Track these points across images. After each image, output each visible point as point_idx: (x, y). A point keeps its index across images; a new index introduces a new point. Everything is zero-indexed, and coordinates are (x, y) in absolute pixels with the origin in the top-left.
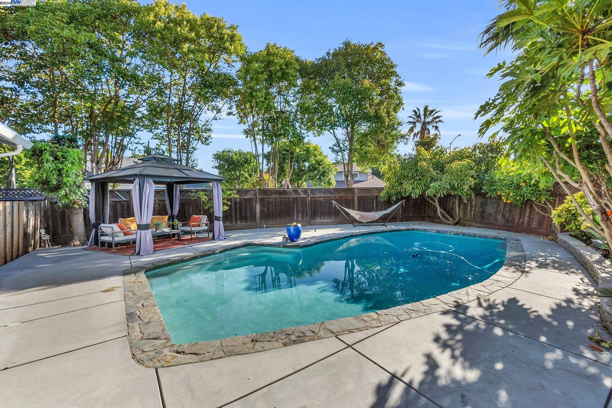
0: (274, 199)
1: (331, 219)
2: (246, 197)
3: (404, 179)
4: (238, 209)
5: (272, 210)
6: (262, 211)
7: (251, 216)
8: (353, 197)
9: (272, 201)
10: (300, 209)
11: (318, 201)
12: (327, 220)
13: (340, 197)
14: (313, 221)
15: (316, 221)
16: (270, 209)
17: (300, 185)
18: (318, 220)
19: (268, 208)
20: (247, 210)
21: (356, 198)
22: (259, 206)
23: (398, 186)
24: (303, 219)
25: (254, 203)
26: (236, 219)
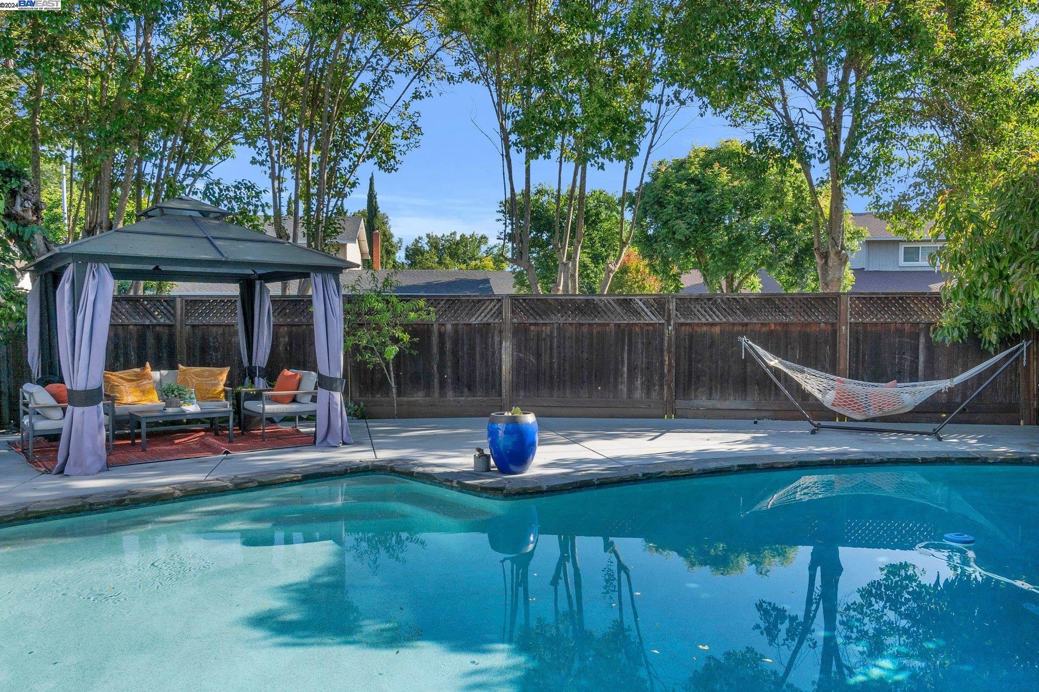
0: (559, 328)
1: (749, 398)
2: (473, 321)
3: (1011, 261)
4: (449, 356)
5: (551, 363)
6: (519, 365)
7: (487, 380)
8: (833, 324)
9: (551, 332)
10: (641, 361)
11: (704, 335)
12: (733, 403)
13: (786, 325)
14: (680, 404)
15: (695, 402)
16: (546, 358)
17: (736, 283)
18: (703, 402)
19: (538, 356)
20: (474, 359)
21: (844, 329)
22: (510, 350)
23: (991, 287)
24: (648, 394)
25: (497, 339)
26: (442, 384)
